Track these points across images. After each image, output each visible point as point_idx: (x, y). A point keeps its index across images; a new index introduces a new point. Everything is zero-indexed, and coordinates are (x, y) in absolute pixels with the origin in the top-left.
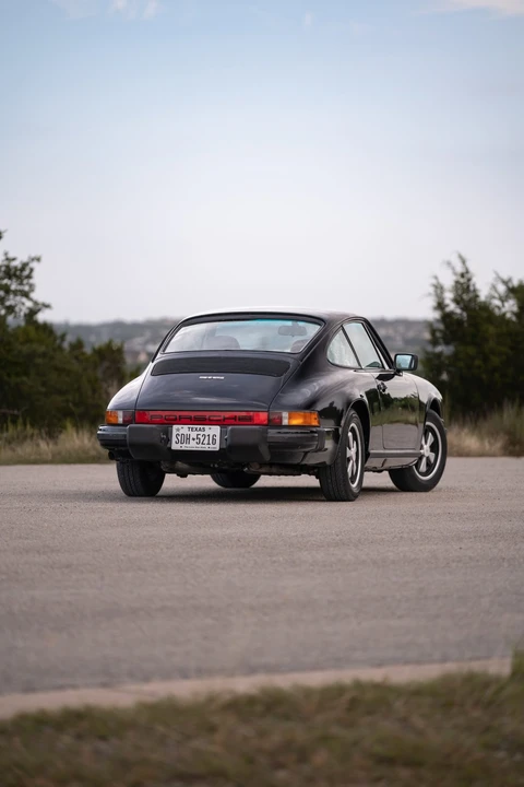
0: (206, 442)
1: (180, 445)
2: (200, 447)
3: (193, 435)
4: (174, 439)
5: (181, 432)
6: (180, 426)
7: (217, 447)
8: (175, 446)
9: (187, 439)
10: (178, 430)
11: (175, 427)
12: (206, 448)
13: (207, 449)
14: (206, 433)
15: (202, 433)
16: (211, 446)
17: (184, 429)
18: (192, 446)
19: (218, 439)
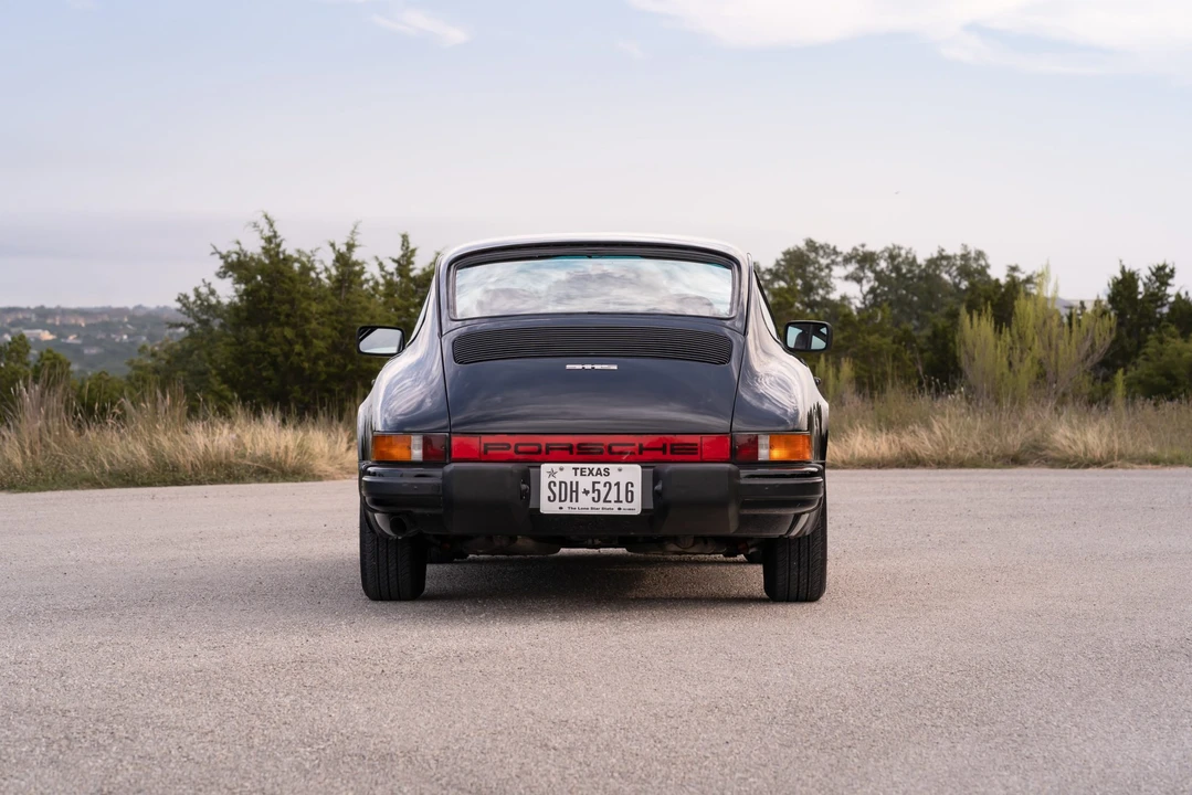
0: (613, 496)
1: (557, 504)
2: (601, 509)
3: (585, 483)
4: (545, 493)
5: (559, 477)
6: (556, 466)
7: (635, 508)
8: (547, 507)
9: (573, 491)
10: (552, 473)
11: (545, 468)
12: (613, 509)
13: (615, 512)
14: (613, 479)
15: (603, 479)
16: (624, 505)
17: (565, 472)
18: (585, 505)
19: (637, 490)
